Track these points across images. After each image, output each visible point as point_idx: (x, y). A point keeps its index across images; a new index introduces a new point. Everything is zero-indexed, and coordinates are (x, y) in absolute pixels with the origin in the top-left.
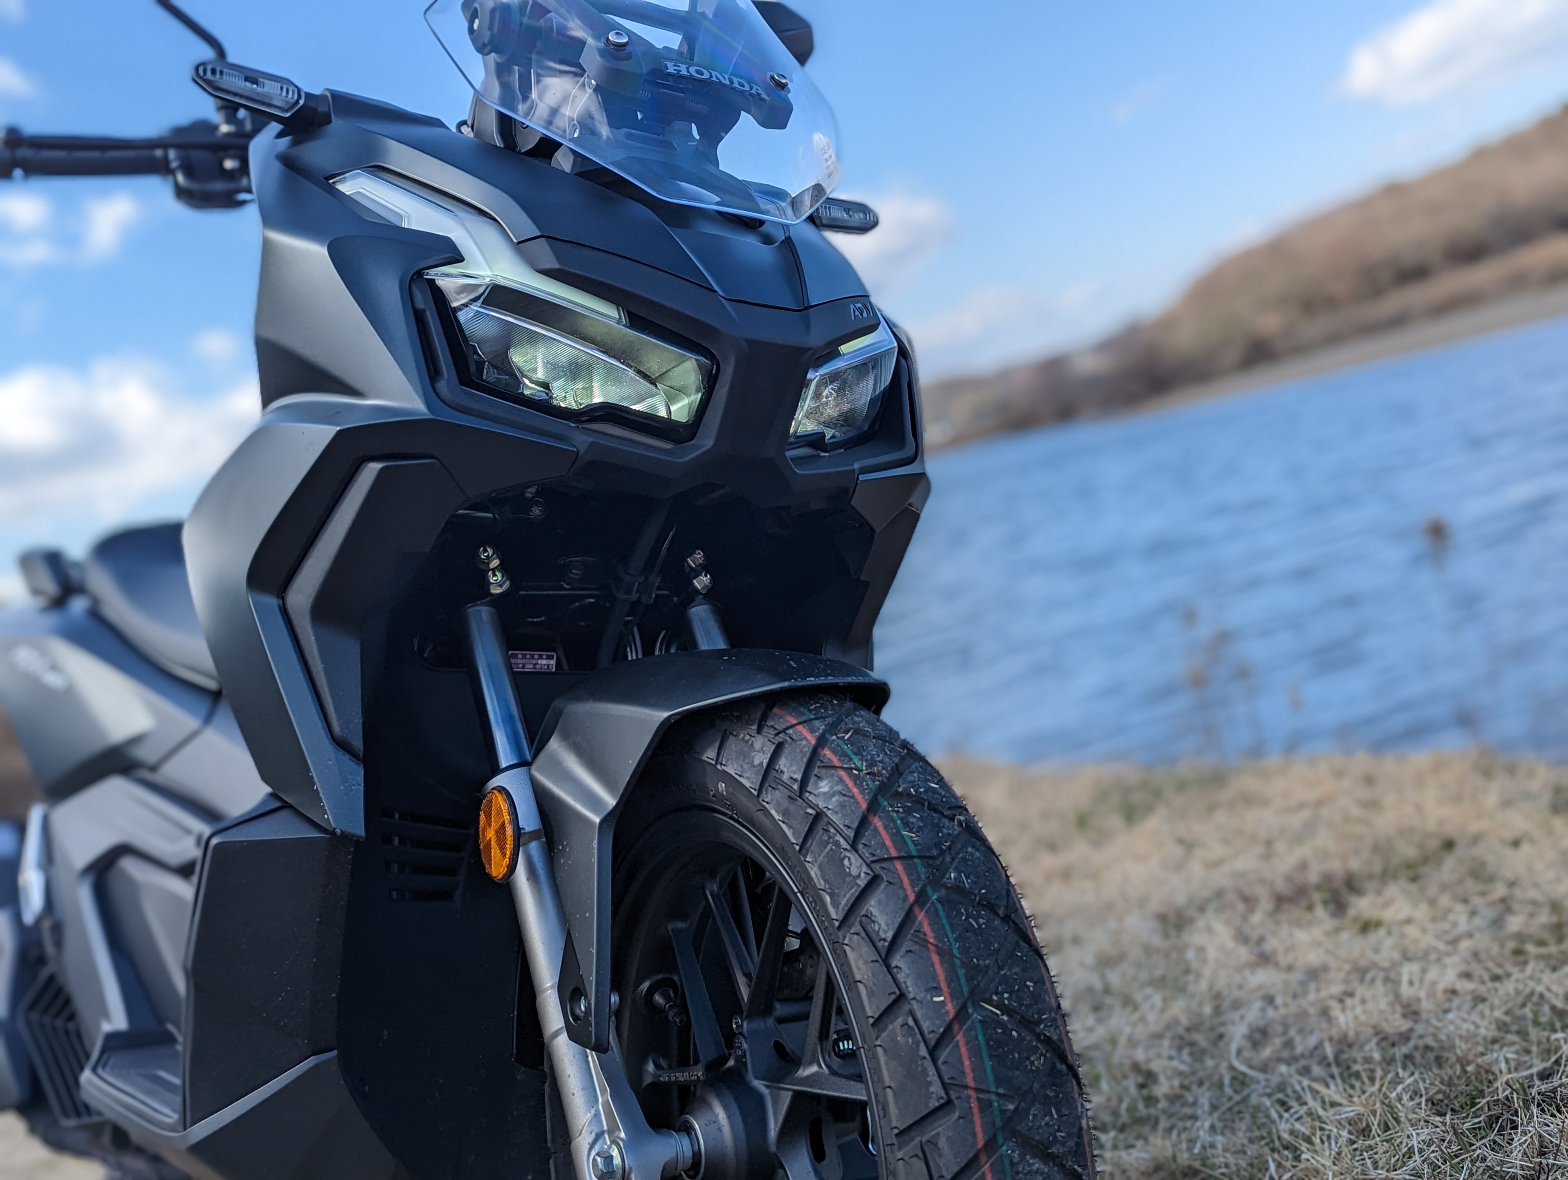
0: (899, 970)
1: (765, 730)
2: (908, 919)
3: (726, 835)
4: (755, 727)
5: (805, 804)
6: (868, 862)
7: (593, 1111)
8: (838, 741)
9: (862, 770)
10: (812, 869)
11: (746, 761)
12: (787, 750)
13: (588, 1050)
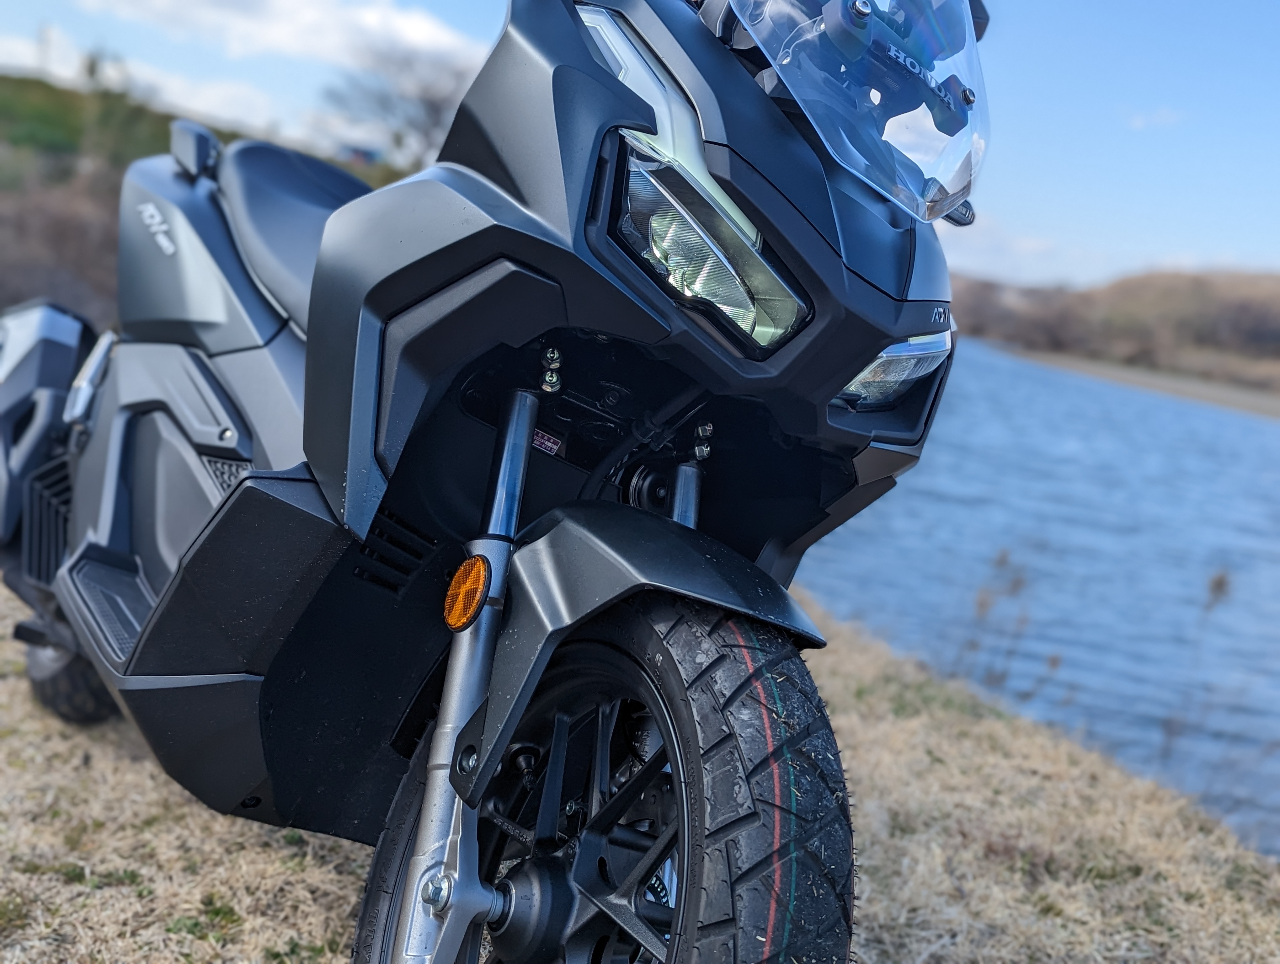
0: (740, 899)
1: (715, 636)
2: (766, 862)
3: (642, 690)
4: (708, 629)
5: (723, 720)
6: (755, 798)
7: (441, 842)
8: (771, 680)
9: (781, 718)
10: (706, 776)
11: (690, 653)
12: (727, 664)
13: (457, 796)
